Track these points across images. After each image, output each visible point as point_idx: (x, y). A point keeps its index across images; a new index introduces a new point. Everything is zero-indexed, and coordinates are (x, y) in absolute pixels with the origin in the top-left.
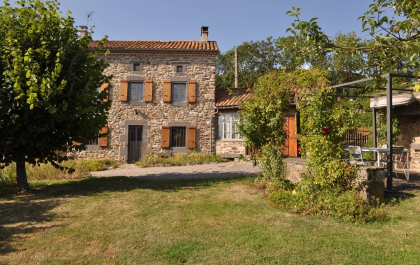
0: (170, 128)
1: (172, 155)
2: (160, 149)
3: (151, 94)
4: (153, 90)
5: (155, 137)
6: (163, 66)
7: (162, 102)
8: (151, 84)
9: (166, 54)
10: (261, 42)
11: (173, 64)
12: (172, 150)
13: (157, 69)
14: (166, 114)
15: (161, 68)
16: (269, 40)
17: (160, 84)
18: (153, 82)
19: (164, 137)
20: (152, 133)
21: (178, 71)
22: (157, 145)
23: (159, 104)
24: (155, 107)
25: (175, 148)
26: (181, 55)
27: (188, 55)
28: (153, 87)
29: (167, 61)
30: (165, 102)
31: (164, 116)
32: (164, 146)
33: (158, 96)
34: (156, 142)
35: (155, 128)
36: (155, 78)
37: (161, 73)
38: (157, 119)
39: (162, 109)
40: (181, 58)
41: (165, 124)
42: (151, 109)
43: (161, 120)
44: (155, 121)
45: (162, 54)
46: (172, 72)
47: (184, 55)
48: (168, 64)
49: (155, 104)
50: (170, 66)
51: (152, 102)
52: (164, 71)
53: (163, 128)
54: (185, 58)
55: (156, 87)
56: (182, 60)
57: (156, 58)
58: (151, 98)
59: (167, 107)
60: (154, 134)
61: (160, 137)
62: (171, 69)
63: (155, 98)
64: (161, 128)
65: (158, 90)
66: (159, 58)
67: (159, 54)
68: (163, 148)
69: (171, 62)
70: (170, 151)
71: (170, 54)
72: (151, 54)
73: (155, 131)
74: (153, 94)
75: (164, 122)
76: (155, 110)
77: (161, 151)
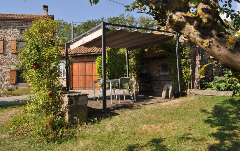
0: (16, 70)
1: (17, 88)
2: (9, 85)
3: (2, 48)
4: (4, 46)
5: (6, 77)
6: (11, 30)
7: (10, 54)
8: (2, 42)
9: (13, 22)
10: (98, 20)
11: (18, 28)
12: (18, 85)
13: (6, 32)
14: (13, 62)
15: (10, 30)
16: (102, 19)
17: (9, 42)
18: (3, 40)
19: (12, 77)
20: (4, 74)
21: (21, 33)
22: (7, 82)
23: (8, 55)
24: (5, 57)
25: (20, 84)
26: (23, 22)
27: (28, 22)
28: (4, 43)
29: (14, 26)
30: (12, 54)
31: (12, 63)
32: (12, 83)
33: (7, 49)
34: (6, 80)
35: (6, 71)
36: (5, 37)
37: (9, 34)
38: (6, 65)
39: (10, 58)
40: (24, 24)
41: (13, 68)
42: (3, 58)
43: (10, 65)
44: (5, 66)
45: (10, 22)
46: (18, 34)
47: (25, 22)
48: (14, 28)
49: (6, 55)
50: (16, 30)
51: (3, 53)
52: (12, 33)
53: (11, 71)
54: (27, 24)
55: (6, 43)
56: (24, 25)
57: (6, 24)
58: (2, 51)
59: (14, 57)
60: (5, 75)
61: (9, 77)
62: (16, 32)
63: (5, 50)
64: (10, 70)
65: (7, 46)
66: (8, 24)
67: (8, 22)
68: (11, 84)
69: (16, 27)
70: (17, 86)
71: (15, 22)
72: (3, 21)
73: (6, 73)
74: (4, 48)
75: (12, 67)
76: (6, 59)
77: (10, 86)
